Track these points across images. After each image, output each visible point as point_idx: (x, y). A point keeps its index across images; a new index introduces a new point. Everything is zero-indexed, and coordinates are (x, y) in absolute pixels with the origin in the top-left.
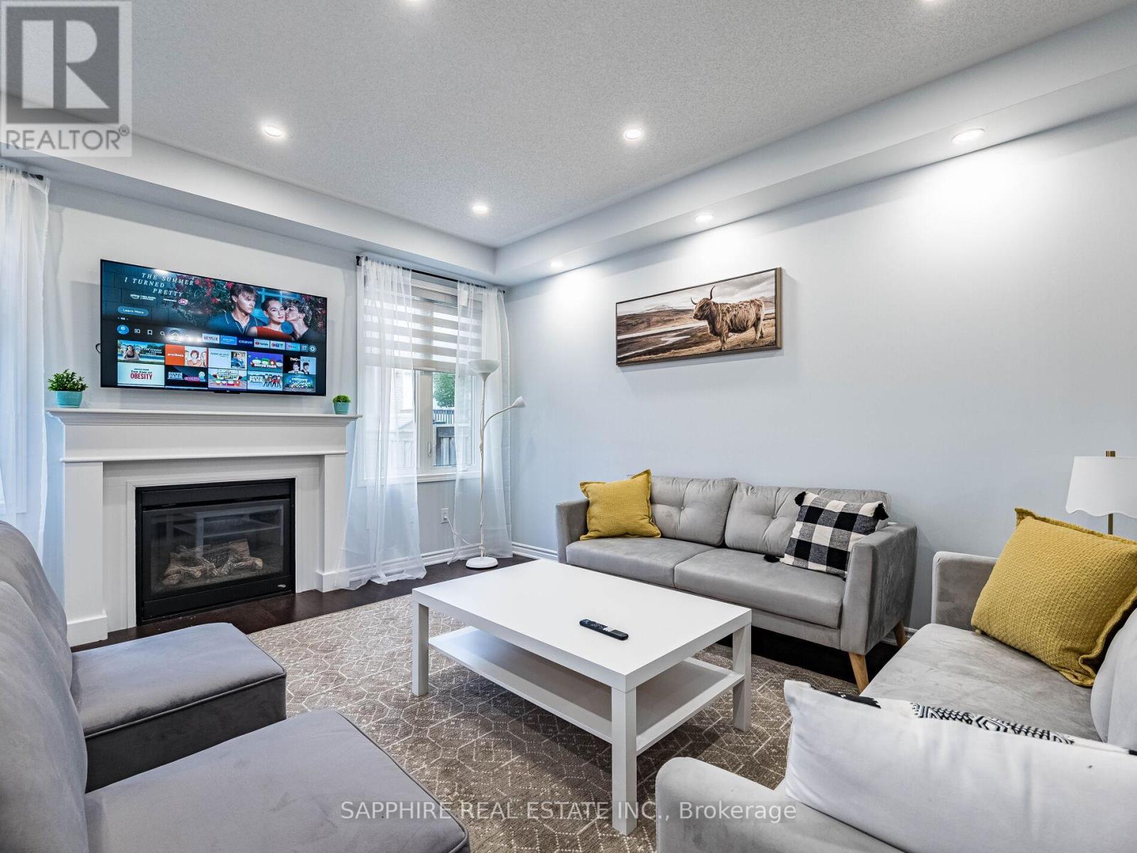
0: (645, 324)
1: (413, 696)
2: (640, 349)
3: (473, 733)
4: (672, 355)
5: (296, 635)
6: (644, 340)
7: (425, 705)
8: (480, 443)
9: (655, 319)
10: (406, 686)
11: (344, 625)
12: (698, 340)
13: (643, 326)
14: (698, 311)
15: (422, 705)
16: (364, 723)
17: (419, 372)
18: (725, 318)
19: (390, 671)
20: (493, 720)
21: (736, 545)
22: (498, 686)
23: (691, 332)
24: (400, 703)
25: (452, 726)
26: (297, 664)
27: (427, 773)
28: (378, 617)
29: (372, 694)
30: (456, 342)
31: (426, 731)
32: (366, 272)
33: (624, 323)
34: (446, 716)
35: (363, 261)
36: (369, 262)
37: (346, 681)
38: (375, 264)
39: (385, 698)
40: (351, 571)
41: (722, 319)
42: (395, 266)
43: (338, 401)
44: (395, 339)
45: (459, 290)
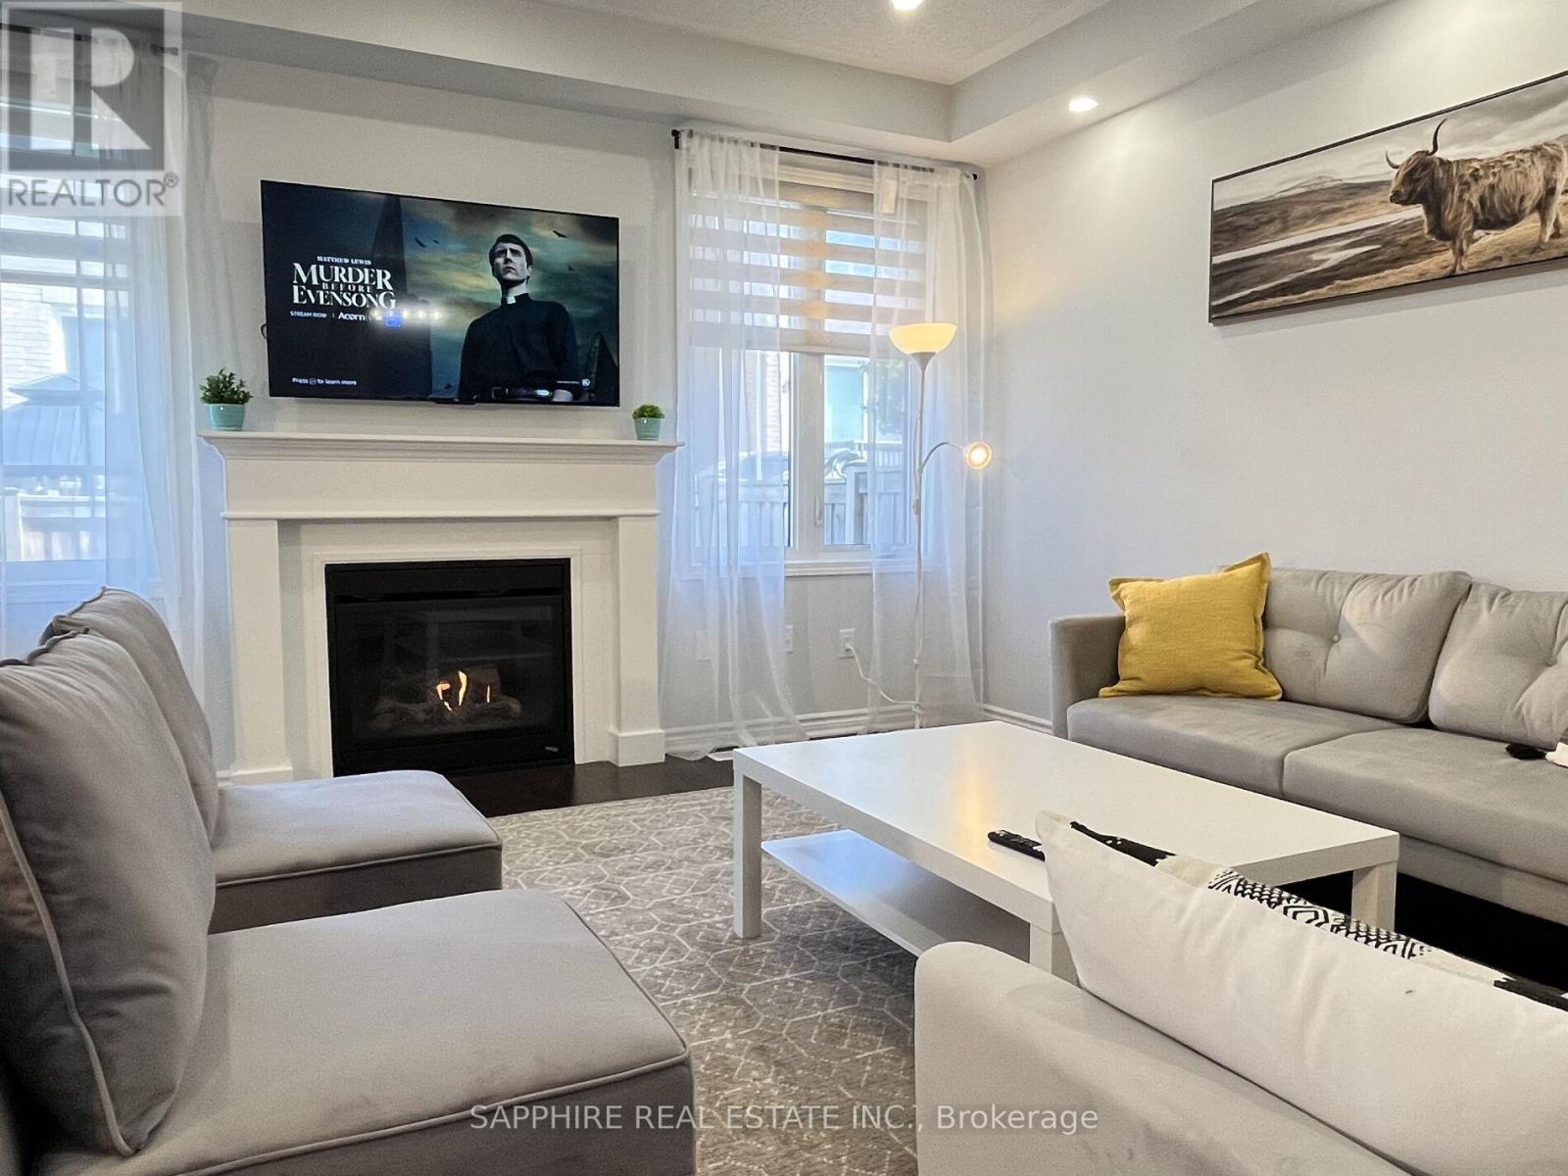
0: (1277, 225)
1: (734, 937)
2: (1263, 282)
3: (821, 1003)
4: (1336, 293)
5: (564, 826)
6: (1271, 261)
7: (751, 953)
8: (915, 497)
9: (1300, 210)
10: (726, 922)
11: (644, 819)
12: (1397, 251)
13: (1271, 228)
14: (1403, 182)
15: (746, 951)
16: (645, 964)
17: (798, 355)
18: (1466, 196)
19: (705, 895)
20: (861, 989)
21: (1453, 722)
22: (887, 941)
23: (1383, 236)
24: (710, 944)
25: (790, 988)
26: (558, 869)
27: (729, 1045)
28: (704, 814)
29: (668, 926)
30: (870, 290)
31: (742, 990)
32: (690, 160)
33: (1229, 226)
34: (781, 972)
35: (684, 141)
36: (696, 140)
37: (629, 902)
38: (707, 143)
39: (688, 935)
40: (667, 735)
41: (1461, 199)
42: (745, 143)
43: (643, 416)
44: (746, 292)
45: (876, 180)
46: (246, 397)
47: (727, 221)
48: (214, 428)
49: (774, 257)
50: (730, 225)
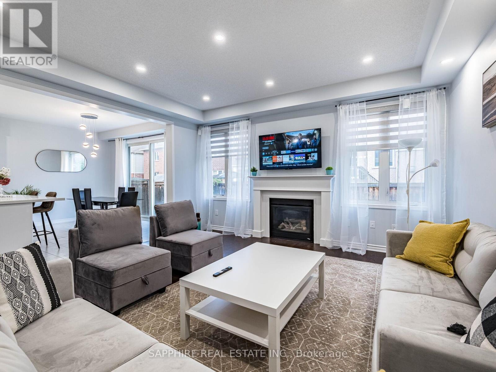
36: (341, 106)
40: (332, 241)
42: (355, 103)
45: (400, 100)
46: (257, 170)
48: (252, 175)
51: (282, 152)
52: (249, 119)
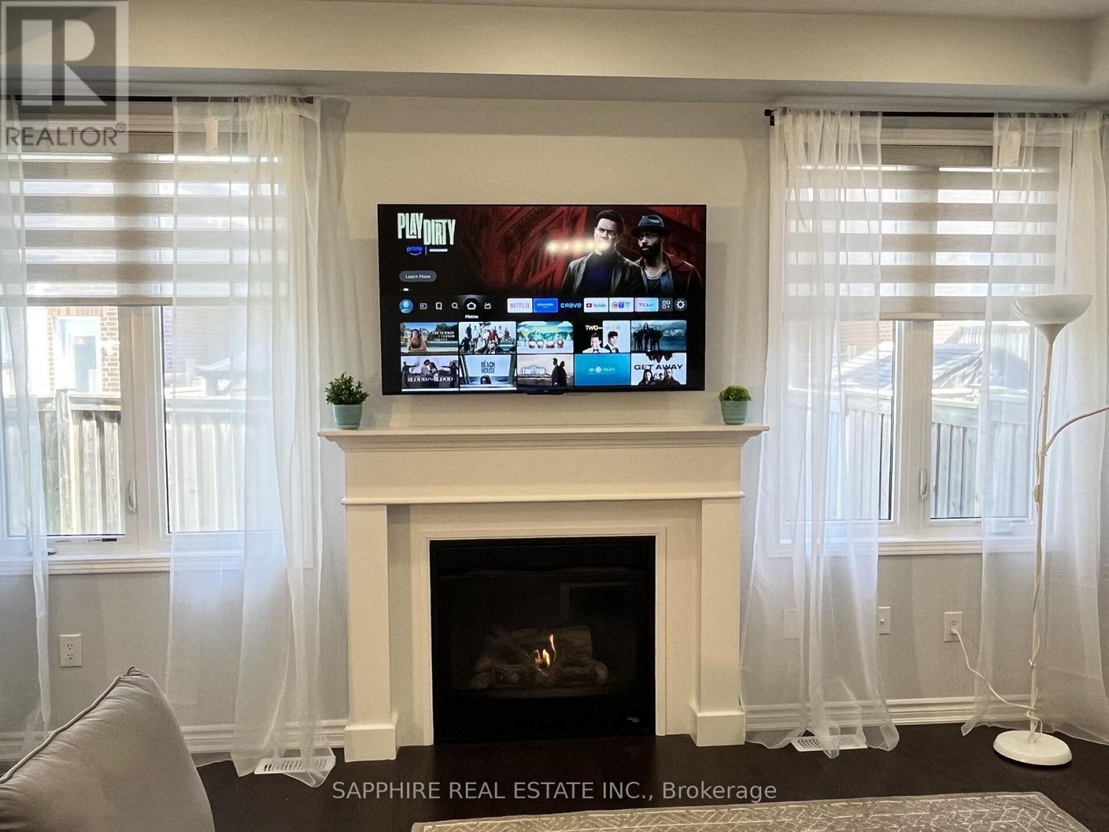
8: (1037, 483)
30: (987, 249)
32: (785, 135)
35: (778, 119)
36: (789, 117)
38: (801, 118)
42: (843, 113)
43: (727, 399)
44: (842, 262)
45: (996, 133)
46: (364, 397)
47: (822, 191)
48: (336, 426)
49: (874, 224)
50: (827, 195)
51: (510, 301)
52: (310, 100)
